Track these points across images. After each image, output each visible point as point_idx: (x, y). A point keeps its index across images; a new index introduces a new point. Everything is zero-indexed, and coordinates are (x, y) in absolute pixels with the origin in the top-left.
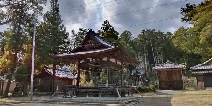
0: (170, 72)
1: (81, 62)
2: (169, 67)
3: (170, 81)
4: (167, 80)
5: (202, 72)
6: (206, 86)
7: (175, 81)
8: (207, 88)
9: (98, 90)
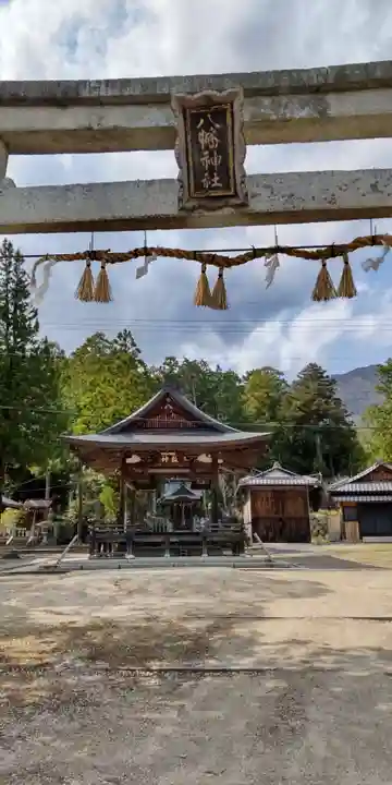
0: (279, 494)
1: (129, 461)
2: (277, 482)
3: (281, 519)
4: (273, 515)
5: (356, 499)
6: (363, 534)
7: (290, 519)
8: (365, 539)
9: (199, 539)
